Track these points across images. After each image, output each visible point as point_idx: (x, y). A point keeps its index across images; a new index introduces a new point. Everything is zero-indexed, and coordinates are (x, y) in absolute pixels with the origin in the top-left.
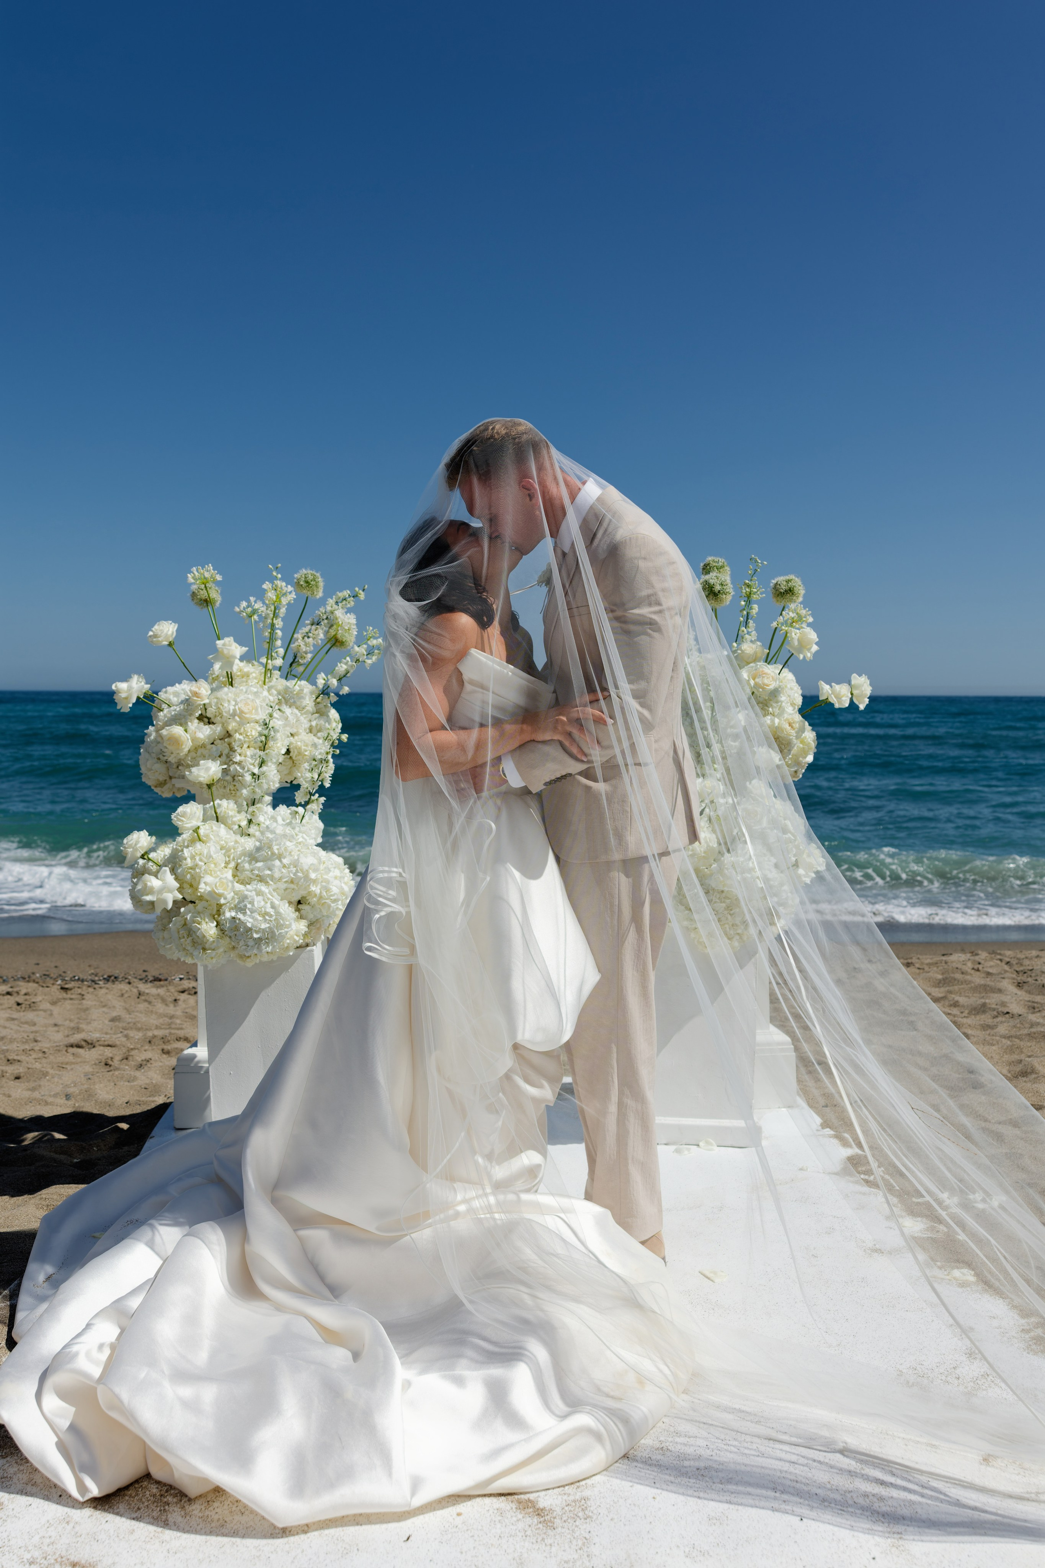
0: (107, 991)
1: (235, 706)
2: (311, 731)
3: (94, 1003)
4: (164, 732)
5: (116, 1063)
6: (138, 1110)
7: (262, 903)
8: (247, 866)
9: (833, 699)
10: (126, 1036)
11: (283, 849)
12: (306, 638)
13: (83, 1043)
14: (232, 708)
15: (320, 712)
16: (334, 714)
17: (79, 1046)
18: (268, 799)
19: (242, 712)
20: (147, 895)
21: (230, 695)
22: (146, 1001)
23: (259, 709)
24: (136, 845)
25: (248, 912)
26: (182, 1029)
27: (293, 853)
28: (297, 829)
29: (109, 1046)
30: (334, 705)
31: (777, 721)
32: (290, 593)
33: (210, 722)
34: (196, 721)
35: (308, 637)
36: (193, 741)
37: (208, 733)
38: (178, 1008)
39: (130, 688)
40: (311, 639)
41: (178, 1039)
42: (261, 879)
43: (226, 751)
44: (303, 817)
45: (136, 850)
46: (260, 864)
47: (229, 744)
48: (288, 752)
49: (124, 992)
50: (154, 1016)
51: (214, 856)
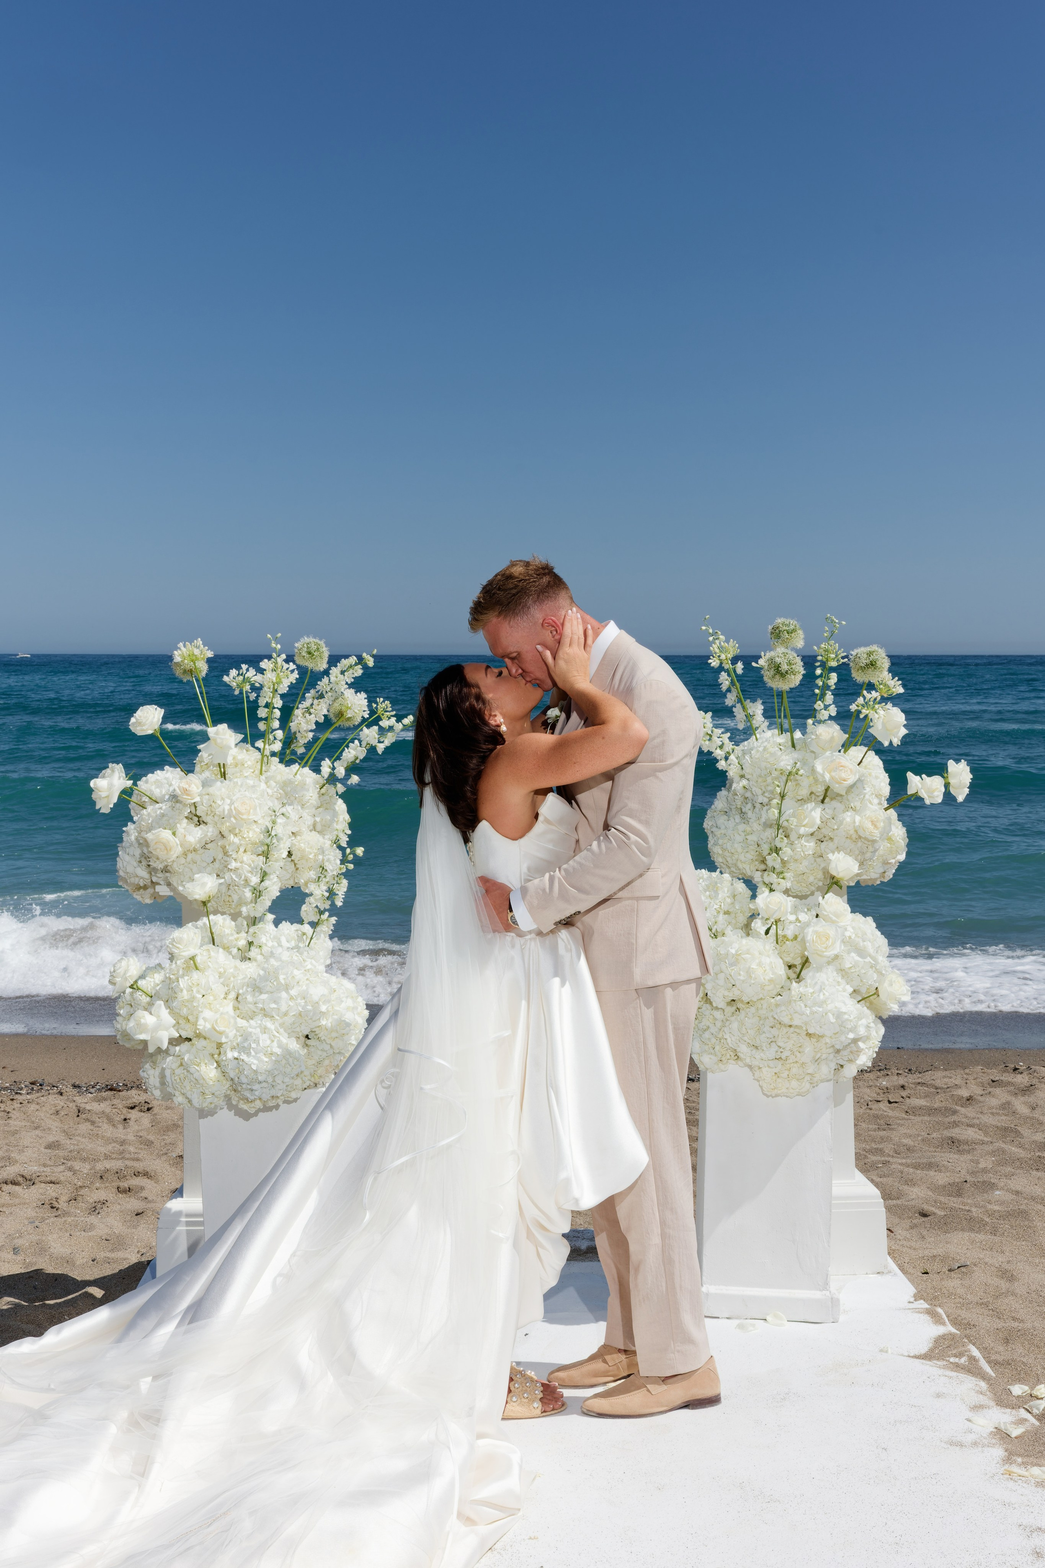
0: (37, 1107)
1: (230, 805)
2: (314, 828)
3: (23, 1124)
4: (149, 836)
5: (62, 1204)
6: (108, 1270)
7: (268, 1042)
8: (249, 998)
9: (923, 794)
10: (70, 1169)
11: (290, 978)
12: (307, 715)
13: (20, 1179)
14: (227, 808)
15: (324, 805)
16: (341, 806)
17: (14, 1183)
18: (271, 917)
19: (239, 812)
20: (141, 1033)
21: (223, 790)
22: (87, 1120)
23: (258, 808)
24: (125, 974)
25: (253, 1053)
26: (138, 1160)
27: (301, 983)
28: (305, 954)
29: (52, 1182)
30: (342, 796)
31: (858, 818)
32: (292, 671)
33: (200, 822)
34: (185, 821)
35: (310, 714)
36: (182, 845)
37: (199, 835)
38: (128, 1130)
39: (111, 786)
40: (313, 716)
41: (137, 1174)
42: (266, 1014)
43: (220, 856)
44: (311, 938)
45: (126, 979)
46: (264, 996)
47: (223, 848)
48: (290, 854)
49: (59, 1108)
50: (100, 1142)
51: (213, 987)
